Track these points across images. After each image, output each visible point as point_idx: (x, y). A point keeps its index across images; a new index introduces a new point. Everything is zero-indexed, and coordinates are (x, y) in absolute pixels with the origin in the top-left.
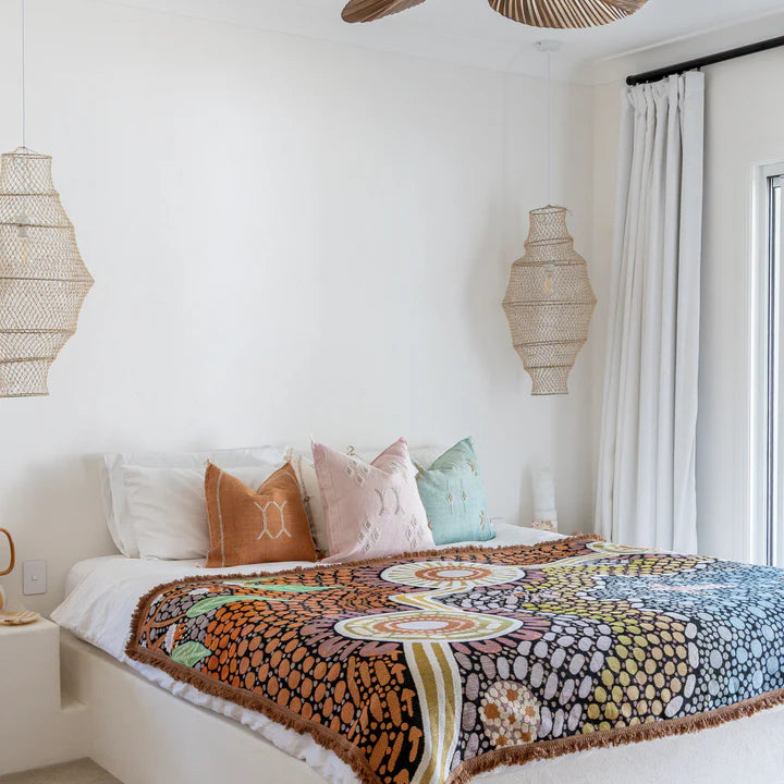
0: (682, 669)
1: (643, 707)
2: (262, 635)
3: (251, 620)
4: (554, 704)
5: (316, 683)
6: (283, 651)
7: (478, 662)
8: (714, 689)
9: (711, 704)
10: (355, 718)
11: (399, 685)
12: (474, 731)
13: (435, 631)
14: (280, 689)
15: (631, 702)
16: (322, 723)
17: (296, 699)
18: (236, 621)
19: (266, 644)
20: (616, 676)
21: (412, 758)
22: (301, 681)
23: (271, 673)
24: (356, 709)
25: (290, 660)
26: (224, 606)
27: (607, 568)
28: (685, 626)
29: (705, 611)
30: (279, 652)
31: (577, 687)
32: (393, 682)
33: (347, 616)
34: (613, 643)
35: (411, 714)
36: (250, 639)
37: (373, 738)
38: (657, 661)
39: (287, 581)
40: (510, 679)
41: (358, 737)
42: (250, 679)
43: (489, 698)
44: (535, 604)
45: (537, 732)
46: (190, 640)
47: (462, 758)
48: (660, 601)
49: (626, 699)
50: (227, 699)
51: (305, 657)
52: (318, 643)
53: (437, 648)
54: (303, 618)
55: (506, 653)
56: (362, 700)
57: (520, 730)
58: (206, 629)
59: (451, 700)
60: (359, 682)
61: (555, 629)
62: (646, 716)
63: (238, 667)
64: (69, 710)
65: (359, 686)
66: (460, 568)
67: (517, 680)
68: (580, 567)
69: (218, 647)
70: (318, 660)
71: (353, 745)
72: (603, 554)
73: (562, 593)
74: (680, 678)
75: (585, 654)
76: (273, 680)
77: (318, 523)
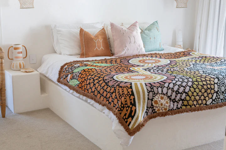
0: (213, 91)
1: (200, 102)
2: (93, 79)
3: (90, 74)
4: (174, 101)
5: (107, 93)
6: (99, 84)
7: (153, 89)
8: (222, 97)
9: (220, 101)
10: (118, 103)
11: (130, 95)
12: (151, 107)
13: (141, 79)
14: (98, 94)
15: (197, 100)
16: (109, 104)
17: (102, 97)
18: (86, 74)
19: (94, 81)
20: (193, 93)
21: (133, 114)
22: (103, 92)
23: (95, 89)
24: (118, 101)
25: (101, 86)
26: (83, 70)
27: (195, 60)
28: (214, 79)
29: (221, 75)
30: (98, 84)
31: (181, 96)
32: (128, 94)
33: (117, 74)
34: (192, 84)
35: (133, 103)
36: (90, 80)
37: (122, 109)
38: (205, 89)
39: (102, 63)
40: (162, 93)
41: (118, 108)
42: (90, 90)
43: (155, 99)
44: (172, 71)
45: (169, 108)
46: (74, 79)
47: (147, 115)
48: (208, 71)
49: (195, 100)
50: (84, 95)
51: (105, 86)
52: (108, 82)
53: (141, 84)
54: (105, 74)
55: (161, 86)
56: (119, 98)
57: (164, 107)
58: (78, 76)
59: (144, 99)
60: (119, 93)
61: (176, 79)
62: (201, 104)
63: (87, 87)
64: (43, 95)
65: (119, 94)
66: (152, 60)
67: (164, 94)
68: (187, 60)
69: (82, 81)
70: (108, 86)
71: (117, 111)
72: (194, 56)
73: (180, 68)
74: (212, 94)
75: (184, 87)
76: (96, 91)
77: (112, 45)
